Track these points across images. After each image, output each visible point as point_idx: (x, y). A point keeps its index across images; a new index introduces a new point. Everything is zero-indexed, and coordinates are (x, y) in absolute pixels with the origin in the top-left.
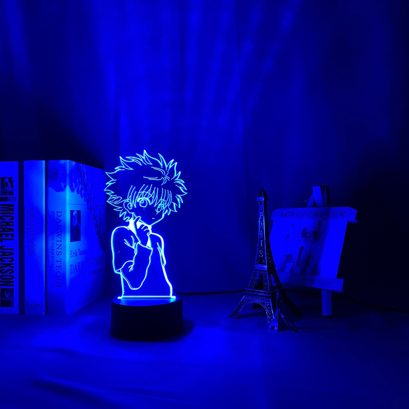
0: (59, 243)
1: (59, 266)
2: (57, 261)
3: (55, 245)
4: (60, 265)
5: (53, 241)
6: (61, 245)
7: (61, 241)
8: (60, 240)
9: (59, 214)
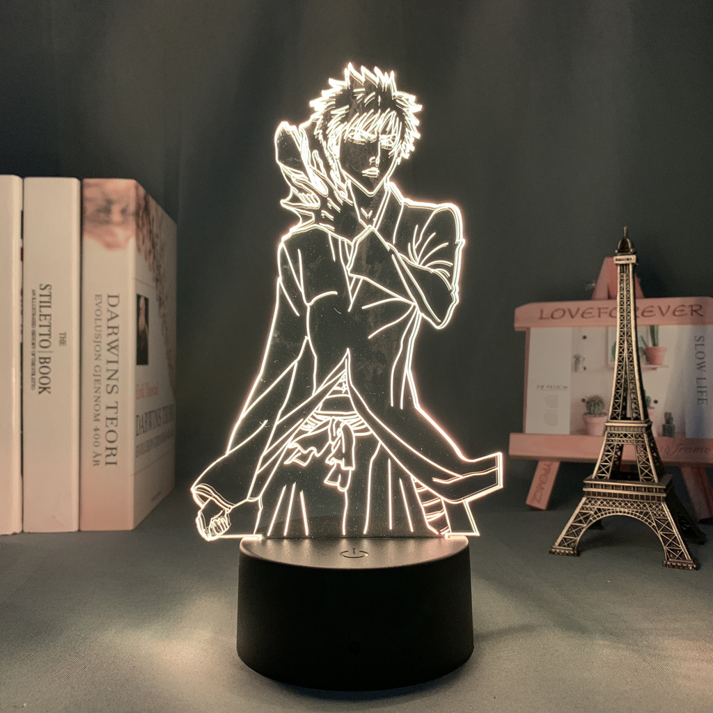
0: (113, 366)
1: (112, 419)
2: (108, 408)
3: (104, 370)
4: (114, 417)
5: (98, 363)
6: (117, 371)
8: (115, 358)
9: (113, 301)
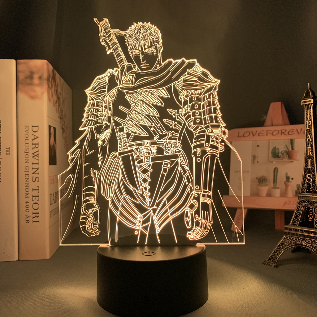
0: (36, 166)
1: (36, 196)
2: (33, 190)
3: (31, 169)
4: (38, 195)
5: (27, 164)
6: (38, 169)
7: (38, 164)
8: (36, 162)
9: (35, 129)
